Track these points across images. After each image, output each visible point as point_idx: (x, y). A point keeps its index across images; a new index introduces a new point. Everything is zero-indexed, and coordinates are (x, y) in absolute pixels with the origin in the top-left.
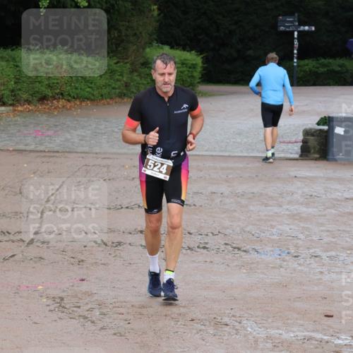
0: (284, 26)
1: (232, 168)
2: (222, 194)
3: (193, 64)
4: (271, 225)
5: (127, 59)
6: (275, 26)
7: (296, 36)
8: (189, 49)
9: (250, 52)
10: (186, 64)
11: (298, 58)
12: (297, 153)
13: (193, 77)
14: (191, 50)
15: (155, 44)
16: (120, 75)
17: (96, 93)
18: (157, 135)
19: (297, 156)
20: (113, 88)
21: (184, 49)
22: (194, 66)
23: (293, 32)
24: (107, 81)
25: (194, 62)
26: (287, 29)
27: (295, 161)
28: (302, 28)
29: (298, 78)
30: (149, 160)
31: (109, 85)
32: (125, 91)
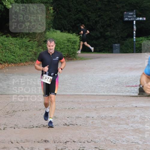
0: (128, 18)
1: (98, 102)
2: (93, 117)
3: (74, 41)
4: (122, 136)
5: (35, 39)
6: (122, 18)
7: (134, 23)
8: (72, 32)
9: (108, 33)
10: (70, 41)
11: (136, 37)
12: (137, 93)
13: (74, 48)
14: (73, 33)
15: (51, 29)
16: (32, 48)
17: (17, 59)
18: (48, 68)
19: (137, 94)
20: (28, 56)
21: (69, 32)
22: (75, 42)
23: (133, 21)
24: (24, 52)
25: (75, 40)
26: (130, 20)
27: (136, 98)
28: (138, 19)
29: (136, 48)
30: (44, 76)
31: (25, 54)
32: (34, 58)
